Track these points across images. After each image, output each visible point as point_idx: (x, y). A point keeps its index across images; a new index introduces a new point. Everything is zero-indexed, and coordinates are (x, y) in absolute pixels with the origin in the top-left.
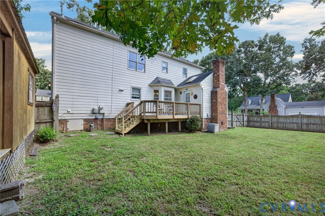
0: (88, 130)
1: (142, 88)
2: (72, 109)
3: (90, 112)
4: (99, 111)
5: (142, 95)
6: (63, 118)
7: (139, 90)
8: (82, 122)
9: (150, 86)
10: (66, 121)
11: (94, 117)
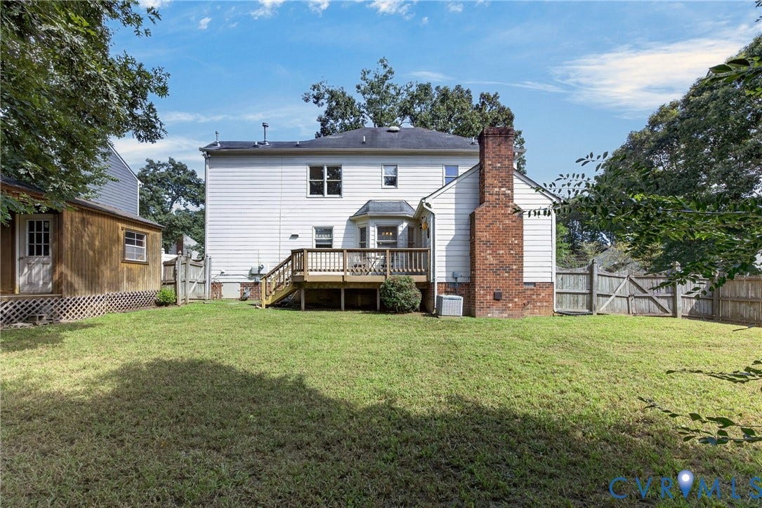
0: (243, 299)
1: (334, 228)
2: (226, 268)
3: (247, 273)
4: (259, 271)
5: (334, 240)
6: (217, 281)
7: (329, 231)
8: (238, 287)
9: (353, 220)
10: (220, 284)
11: (253, 281)
